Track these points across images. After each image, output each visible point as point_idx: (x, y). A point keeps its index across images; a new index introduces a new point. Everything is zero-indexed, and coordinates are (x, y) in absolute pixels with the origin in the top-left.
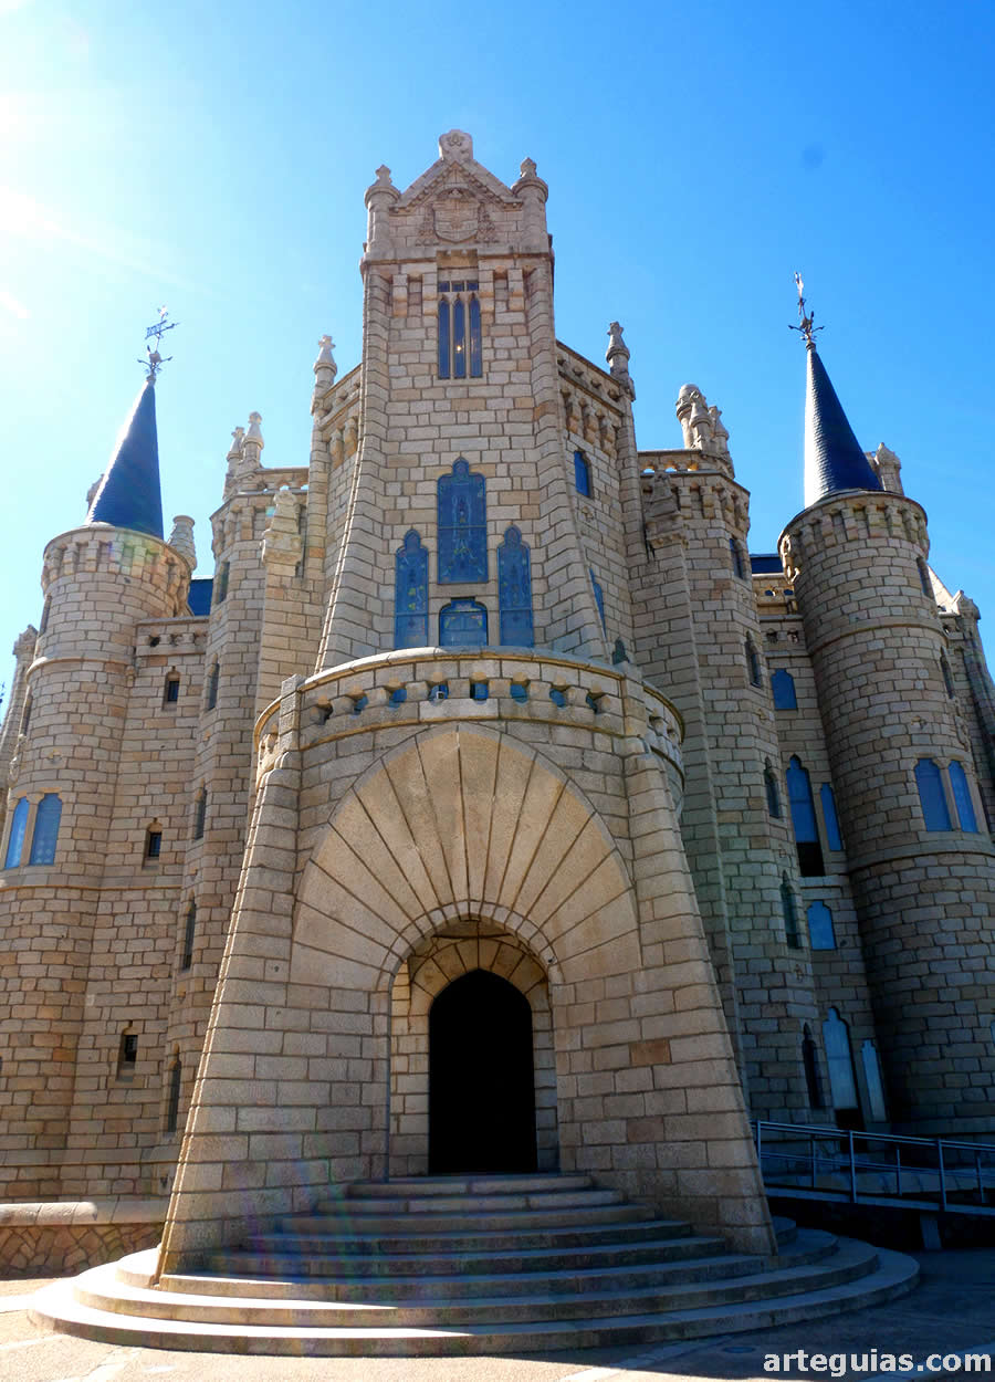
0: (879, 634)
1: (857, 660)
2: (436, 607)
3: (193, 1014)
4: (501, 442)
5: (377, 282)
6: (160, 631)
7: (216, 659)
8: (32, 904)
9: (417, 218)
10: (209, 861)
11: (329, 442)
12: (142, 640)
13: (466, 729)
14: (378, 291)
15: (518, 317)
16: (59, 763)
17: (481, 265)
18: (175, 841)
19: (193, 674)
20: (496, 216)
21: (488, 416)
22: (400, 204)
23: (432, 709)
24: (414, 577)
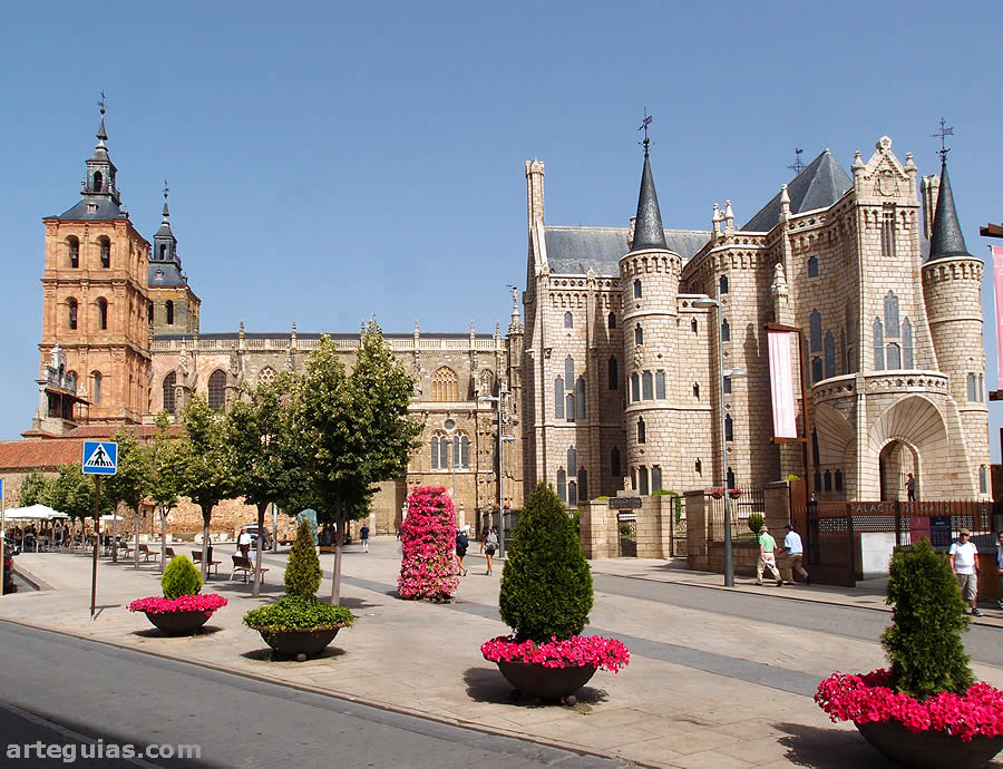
0: (962, 322)
2: (885, 345)
3: (738, 457)
4: (903, 285)
5: (863, 214)
6: (687, 301)
7: (725, 320)
8: (662, 414)
9: (872, 182)
10: (737, 404)
11: (792, 241)
12: (681, 305)
13: (918, 395)
14: (863, 219)
15: (907, 233)
16: (662, 359)
17: (897, 209)
18: (705, 391)
19: (702, 320)
20: (900, 183)
21: (899, 275)
22: (868, 175)
23: (910, 389)
24: (877, 335)
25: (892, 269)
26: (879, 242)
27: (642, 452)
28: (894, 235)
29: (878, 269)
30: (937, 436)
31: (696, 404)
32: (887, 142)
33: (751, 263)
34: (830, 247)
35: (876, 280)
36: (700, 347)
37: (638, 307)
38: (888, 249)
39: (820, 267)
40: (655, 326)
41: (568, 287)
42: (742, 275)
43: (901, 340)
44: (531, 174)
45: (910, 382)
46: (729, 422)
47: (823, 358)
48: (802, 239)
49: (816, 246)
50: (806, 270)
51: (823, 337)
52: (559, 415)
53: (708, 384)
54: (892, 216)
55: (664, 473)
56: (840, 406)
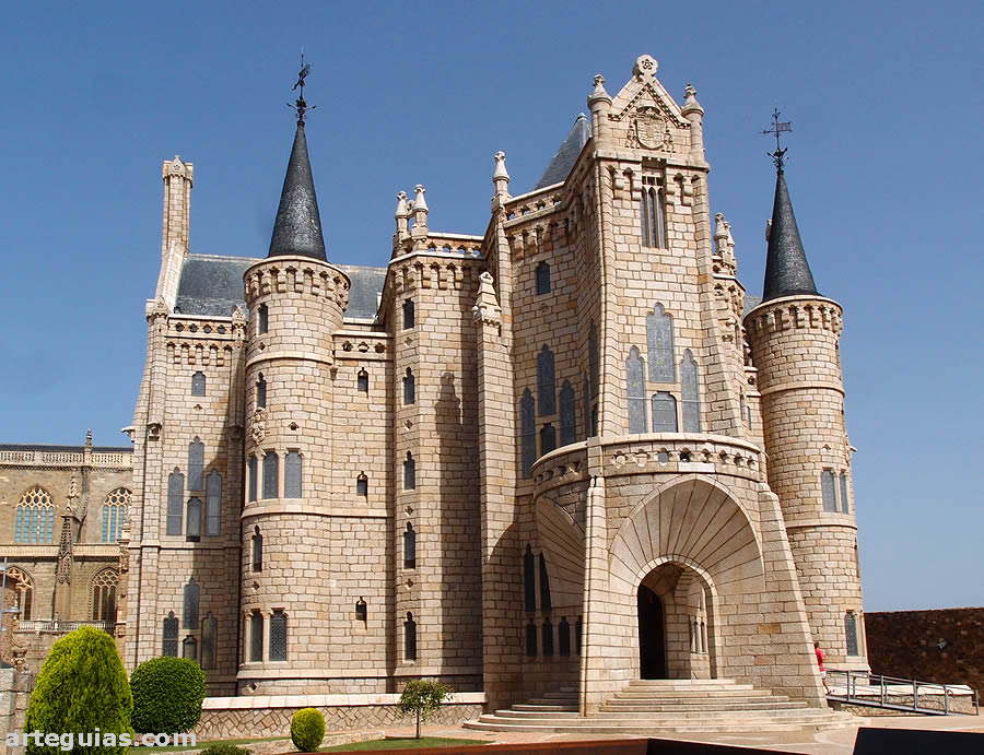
0: (810, 391)
1: (795, 406)
2: (649, 395)
3: (423, 595)
4: (681, 296)
5: (606, 173)
6: (351, 340)
7: (409, 370)
8: (292, 523)
9: (625, 124)
10: (423, 505)
11: (511, 239)
12: (339, 347)
13: (700, 477)
14: (606, 181)
15: (688, 210)
16: (298, 431)
17: (668, 170)
18: (377, 487)
19: (377, 373)
20: (673, 131)
21: (672, 278)
22: (615, 112)
23: (684, 466)
24: (635, 376)
25: (660, 267)
26: (638, 223)
27: (256, 586)
28: (665, 213)
29: (633, 266)
30: (744, 554)
31: (360, 506)
32: (649, 65)
33: (455, 281)
34: (568, 244)
35: (632, 284)
36: (371, 415)
37: (263, 347)
38: (654, 235)
39: (553, 278)
40: (287, 377)
41: (200, 334)
42: (439, 299)
43: (678, 387)
44: (168, 178)
45: (686, 456)
46: (411, 536)
47: (556, 425)
48: (525, 235)
49: (548, 244)
50: (532, 284)
51: (558, 390)
52: (173, 529)
53: (384, 475)
54: (661, 181)
55: (291, 623)
56: (564, 500)
